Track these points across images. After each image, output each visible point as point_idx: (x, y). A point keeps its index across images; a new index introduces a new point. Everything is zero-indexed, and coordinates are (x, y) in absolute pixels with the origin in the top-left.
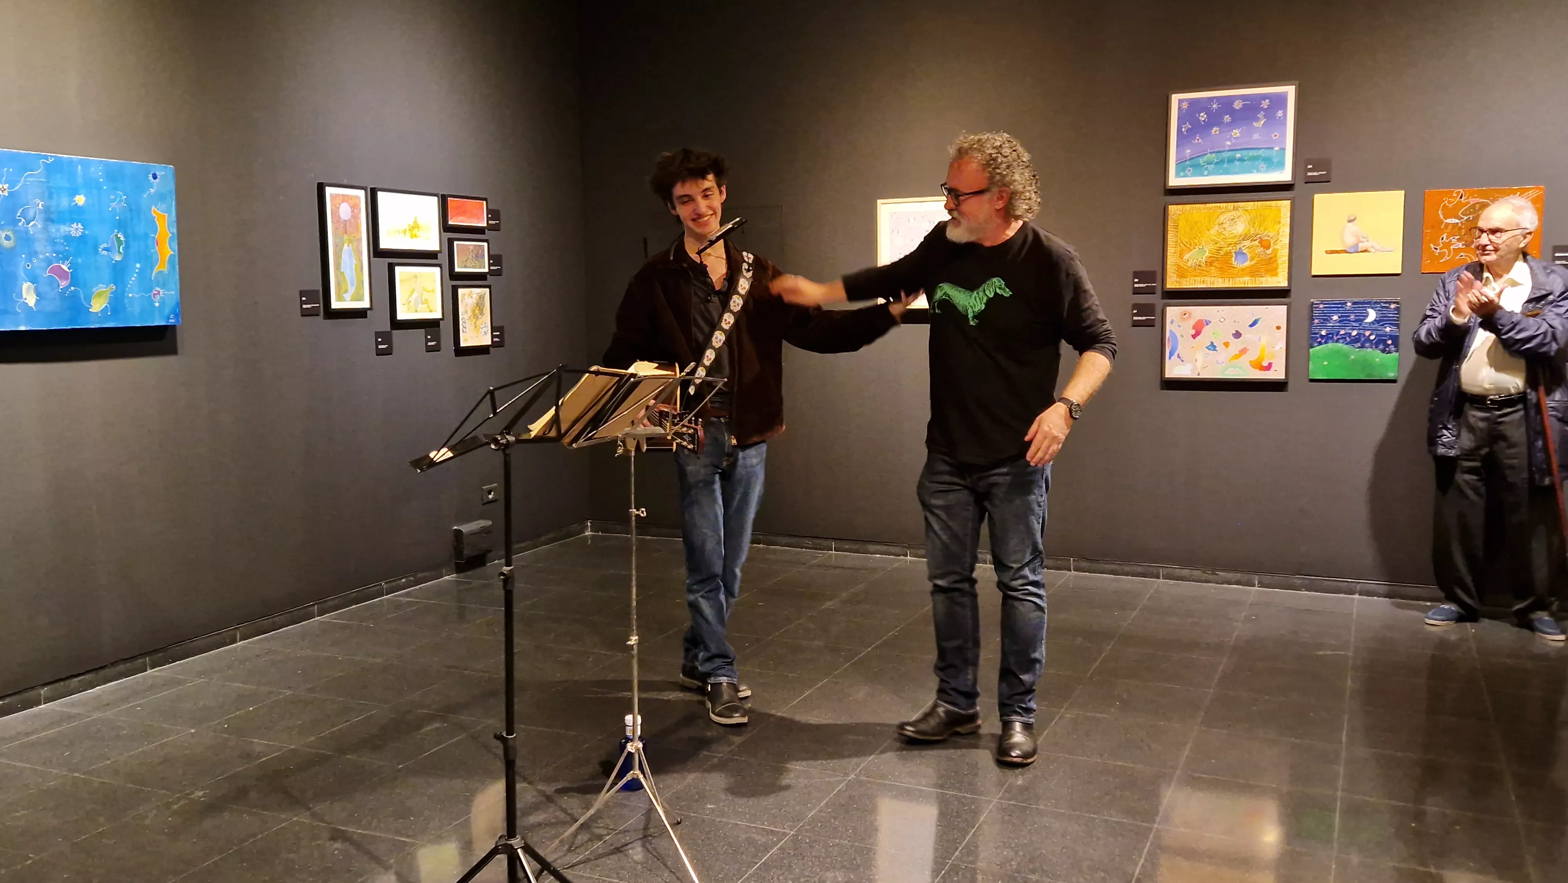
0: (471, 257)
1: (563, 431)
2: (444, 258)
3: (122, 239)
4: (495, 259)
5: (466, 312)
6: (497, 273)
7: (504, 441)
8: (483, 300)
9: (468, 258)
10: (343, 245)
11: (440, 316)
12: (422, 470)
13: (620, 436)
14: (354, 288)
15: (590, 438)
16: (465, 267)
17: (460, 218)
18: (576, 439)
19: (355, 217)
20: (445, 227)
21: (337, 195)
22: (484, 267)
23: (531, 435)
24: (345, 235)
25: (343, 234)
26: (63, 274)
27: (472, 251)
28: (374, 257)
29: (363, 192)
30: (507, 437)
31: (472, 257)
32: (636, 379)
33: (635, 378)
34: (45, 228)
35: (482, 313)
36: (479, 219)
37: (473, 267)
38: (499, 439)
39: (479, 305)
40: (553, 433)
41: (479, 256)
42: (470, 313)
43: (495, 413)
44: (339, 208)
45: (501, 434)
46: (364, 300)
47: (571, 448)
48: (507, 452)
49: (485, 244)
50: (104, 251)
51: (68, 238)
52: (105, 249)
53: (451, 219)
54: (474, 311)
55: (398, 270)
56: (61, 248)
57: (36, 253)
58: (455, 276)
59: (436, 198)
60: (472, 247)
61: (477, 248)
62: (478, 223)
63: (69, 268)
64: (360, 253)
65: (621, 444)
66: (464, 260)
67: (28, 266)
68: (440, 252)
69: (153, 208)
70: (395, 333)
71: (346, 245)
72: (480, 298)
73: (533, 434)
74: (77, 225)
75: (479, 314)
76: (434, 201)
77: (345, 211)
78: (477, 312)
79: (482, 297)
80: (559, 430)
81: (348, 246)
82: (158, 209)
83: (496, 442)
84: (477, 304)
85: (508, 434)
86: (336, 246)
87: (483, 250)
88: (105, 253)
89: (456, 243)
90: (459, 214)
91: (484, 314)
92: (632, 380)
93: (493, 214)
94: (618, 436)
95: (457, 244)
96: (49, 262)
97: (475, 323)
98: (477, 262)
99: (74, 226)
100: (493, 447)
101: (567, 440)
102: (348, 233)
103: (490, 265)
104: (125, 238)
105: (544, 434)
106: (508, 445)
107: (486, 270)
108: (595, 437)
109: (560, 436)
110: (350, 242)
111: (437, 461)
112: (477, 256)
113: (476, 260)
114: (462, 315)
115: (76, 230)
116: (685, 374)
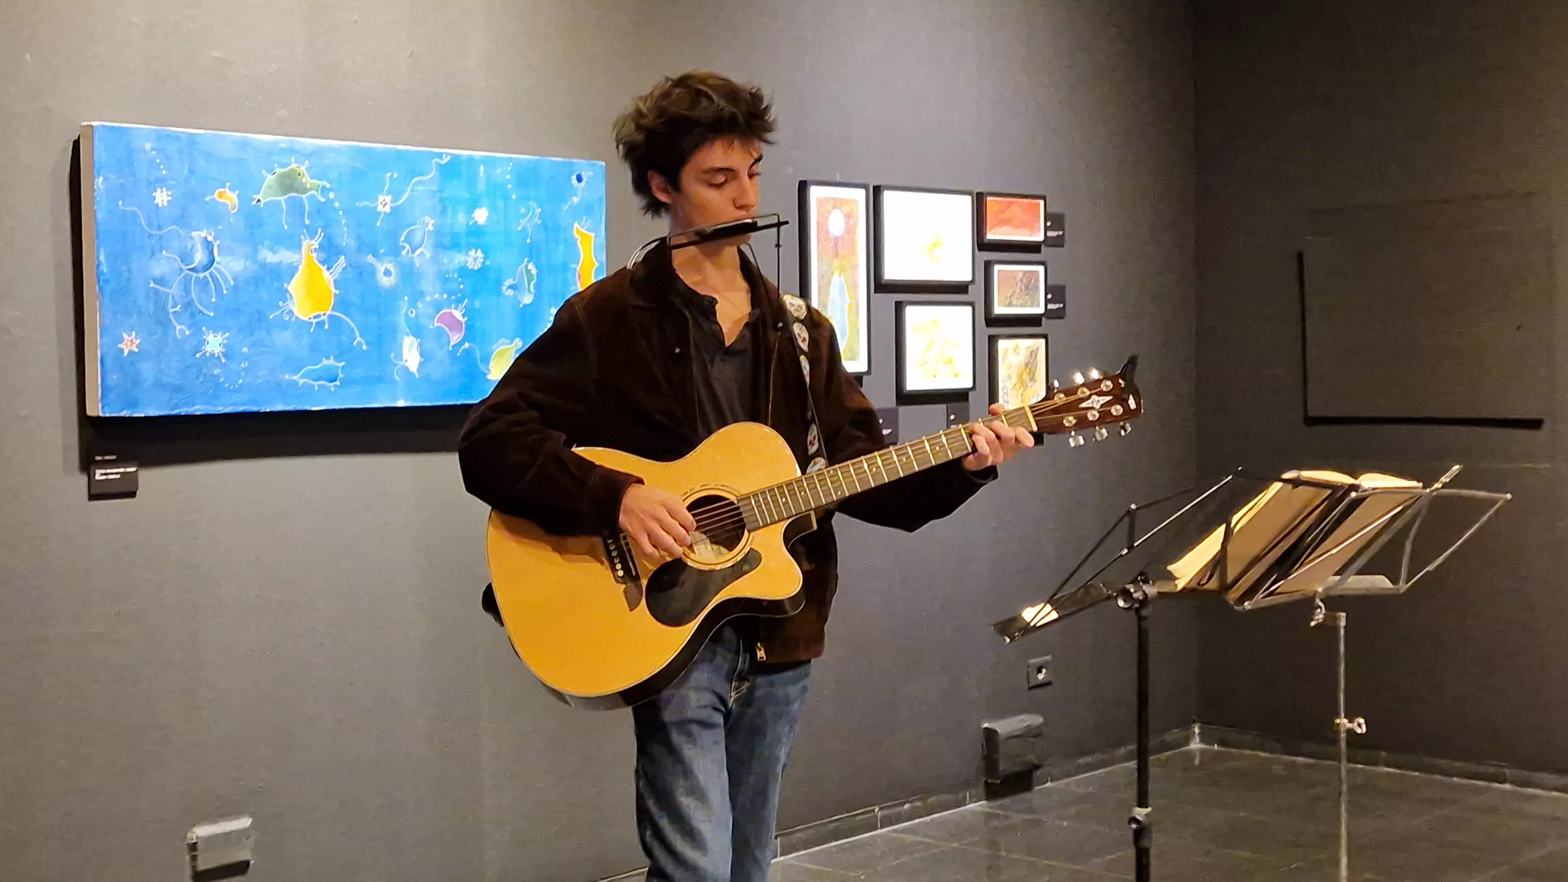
0: (1018, 290)
1: (1230, 578)
2: (976, 293)
3: (534, 272)
4: (1055, 292)
5: (1009, 377)
6: (1058, 315)
7: (1138, 595)
8: (1036, 358)
9: (1014, 292)
10: (833, 274)
11: (970, 385)
12: (1012, 639)
13: (1320, 590)
14: (846, 339)
15: (1271, 594)
16: (1010, 305)
17: (1005, 228)
18: (1250, 593)
19: (850, 231)
20: (981, 244)
21: (828, 200)
22: (1038, 305)
23: (1176, 586)
24: (835, 259)
25: (833, 258)
26: (454, 324)
27: (1021, 280)
28: (876, 291)
29: (863, 191)
30: (1145, 587)
31: (1021, 290)
32: (1360, 494)
33: (1356, 491)
34: (434, 259)
35: (1032, 379)
36: (1033, 229)
37: (1022, 305)
38: (1132, 590)
39: (1029, 366)
40: (1213, 584)
41: (1029, 287)
42: (1014, 379)
43: (1131, 548)
44: (828, 218)
45: (1134, 582)
46: (859, 360)
47: (1241, 608)
48: (1144, 612)
49: (1041, 269)
50: (509, 290)
51: (463, 271)
52: (511, 287)
53: (990, 231)
54: (1020, 376)
55: (910, 312)
56: (453, 286)
57: (422, 294)
58: (993, 321)
59: (968, 198)
60: (1021, 275)
61: (1027, 275)
62: (1031, 235)
63: (463, 316)
64: (855, 286)
65: (1321, 604)
66: (1009, 295)
67: (412, 312)
68: (972, 282)
69: (576, 224)
70: (902, 409)
71: (836, 274)
72: (1031, 354)
73: (1181, 584)
74: (476, 252)
75: (1028, 381)
76: (966, 202)
77: (836, 224)
78: (1025, 376)
79: (1033, 354)
80: (1224, 575)
81: (840, 275)
82: (582, 227)
83: (1126, 594)
84: (1027, 365)
85: (1146, 582)
86: (821, 277)
87: (1037, 280)
88: (510, 292)
89: (997, 268)
90: (1001, 223)
91: (1035, 381)
92: (1353, 494)
93: (1054, 220)
94: (1317, 591)
95: (999, 271)
96: (438, 306)
97: (1022, 395)
98: (1028, 297)
99: (472, 253)
100: (1121, 603)
101: (1233, 595)
102: (839, 257)
103: (1047, 301)
104: (537, 268)
105: (1198, 584)
106: (1145, 601)
107: (1041, 310)
108: (1278, 591)
109: (1226, 587)
110: (842, 270)
111: (1038, 625)
112: (1027, 288)
113: (1027, 295)
114: (1003, 381)
115: (474, 259)
116: (1440, 486)
